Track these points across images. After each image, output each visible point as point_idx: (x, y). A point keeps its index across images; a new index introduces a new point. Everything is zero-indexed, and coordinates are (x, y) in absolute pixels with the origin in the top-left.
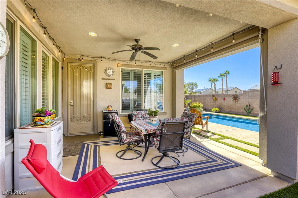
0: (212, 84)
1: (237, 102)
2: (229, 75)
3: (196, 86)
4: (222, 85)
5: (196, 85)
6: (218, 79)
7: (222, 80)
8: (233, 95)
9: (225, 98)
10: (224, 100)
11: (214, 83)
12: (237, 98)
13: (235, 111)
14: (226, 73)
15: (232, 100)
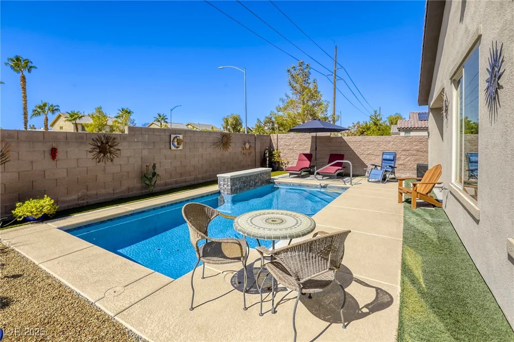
8: (94, 137)
9: (59, 150)
10: (54, 158)
12: (111, 147)
13: (103, 191)
15: (91, 156)
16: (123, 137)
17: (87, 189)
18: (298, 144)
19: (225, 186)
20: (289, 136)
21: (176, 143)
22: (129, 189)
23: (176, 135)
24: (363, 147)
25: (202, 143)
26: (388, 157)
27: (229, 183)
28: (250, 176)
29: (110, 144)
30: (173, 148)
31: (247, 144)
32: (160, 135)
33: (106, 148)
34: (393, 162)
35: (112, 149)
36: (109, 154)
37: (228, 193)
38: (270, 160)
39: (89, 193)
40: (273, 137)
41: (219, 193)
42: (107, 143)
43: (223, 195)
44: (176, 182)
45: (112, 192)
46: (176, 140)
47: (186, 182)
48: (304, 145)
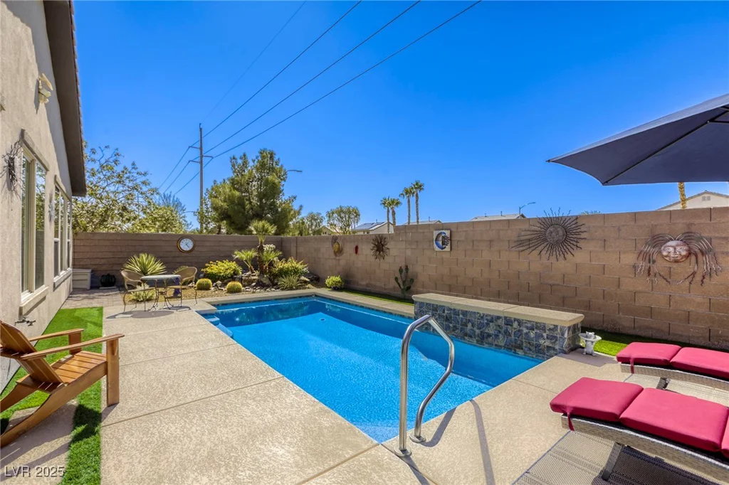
0: (388, 211)
1: (382, 260)
2: (422, 191)
3: (357, 215)
4: (409, 214)
5: (355, 213)
6: (401, 200)
7: (409, 201)
8: (374, 237)
9: (359, 247)
10: (356, 252)
11: (392, 208)
12: (383, 246)
14: (416, 188)
15: (372, 252)
16: (391, 237)
17: (371, 280)
21: (440, 243)
23: (440, 232)
29: (382, 243)
30: (437, 249)
33: (380, 247)
36: (382, 252)
45: (383, 286)
46: (441, 238)
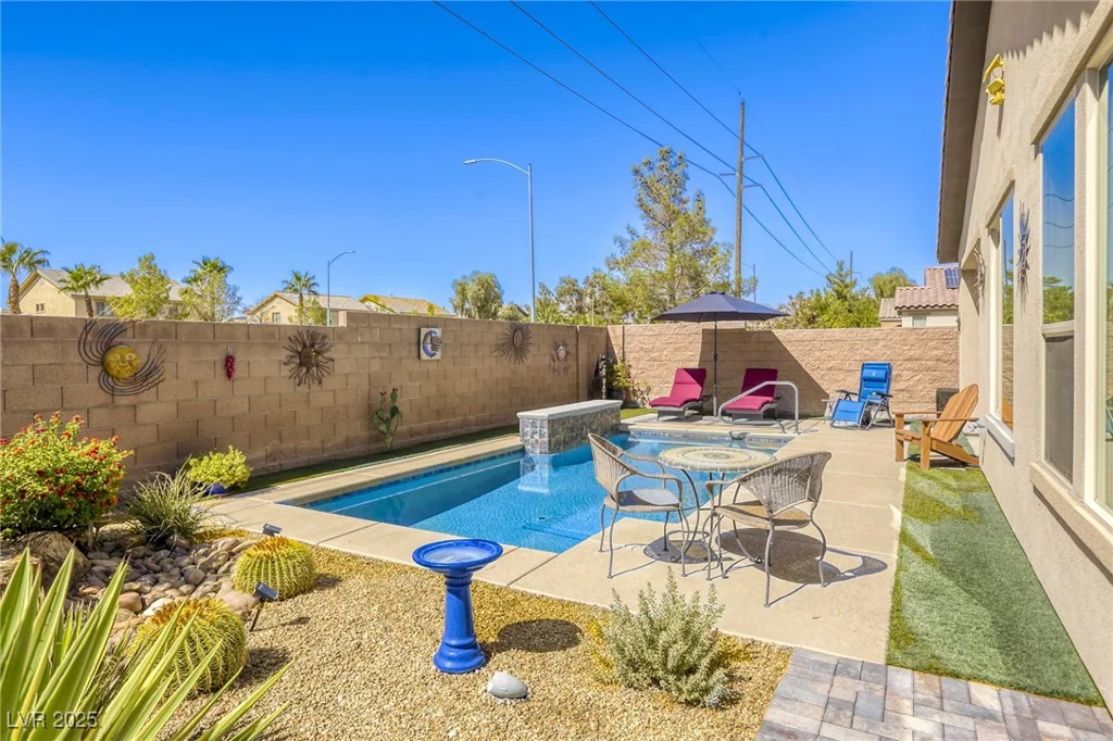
1: (315, 387)
8: (291, 333)
9: (238, 360)
10: (229, 375)
12: (318, 353)
13: (305, 444)
15: (286, 371)
16: (340, 334)
17: (280, 439)
18: (671, 347)
19: (537, 437)
20: (651, 330)
21: (429, 347)
22: (348, 443)
23: (429, 330)
24: (817, 354)
25: (476, 345)
26: (874, 374)
27: (546, 430)
28: (582, 417)
29: (316, 347)
30: (424, 356)
31: (561, 347)
32: (400, 329)
33: (310, 357)
34: (886, 385)
35: (320, 358)
36: (314, 369)
37: (543, 450)
38: (609, 384)
39: (283, 446)
40: (614, 331)
41: (522, 451)
42: (312, 345)
43: (531, 455)
44: (430, 430)
45: (320, 446)
46: (429, 340)
47: (446, 429)
48: (686, 348)
